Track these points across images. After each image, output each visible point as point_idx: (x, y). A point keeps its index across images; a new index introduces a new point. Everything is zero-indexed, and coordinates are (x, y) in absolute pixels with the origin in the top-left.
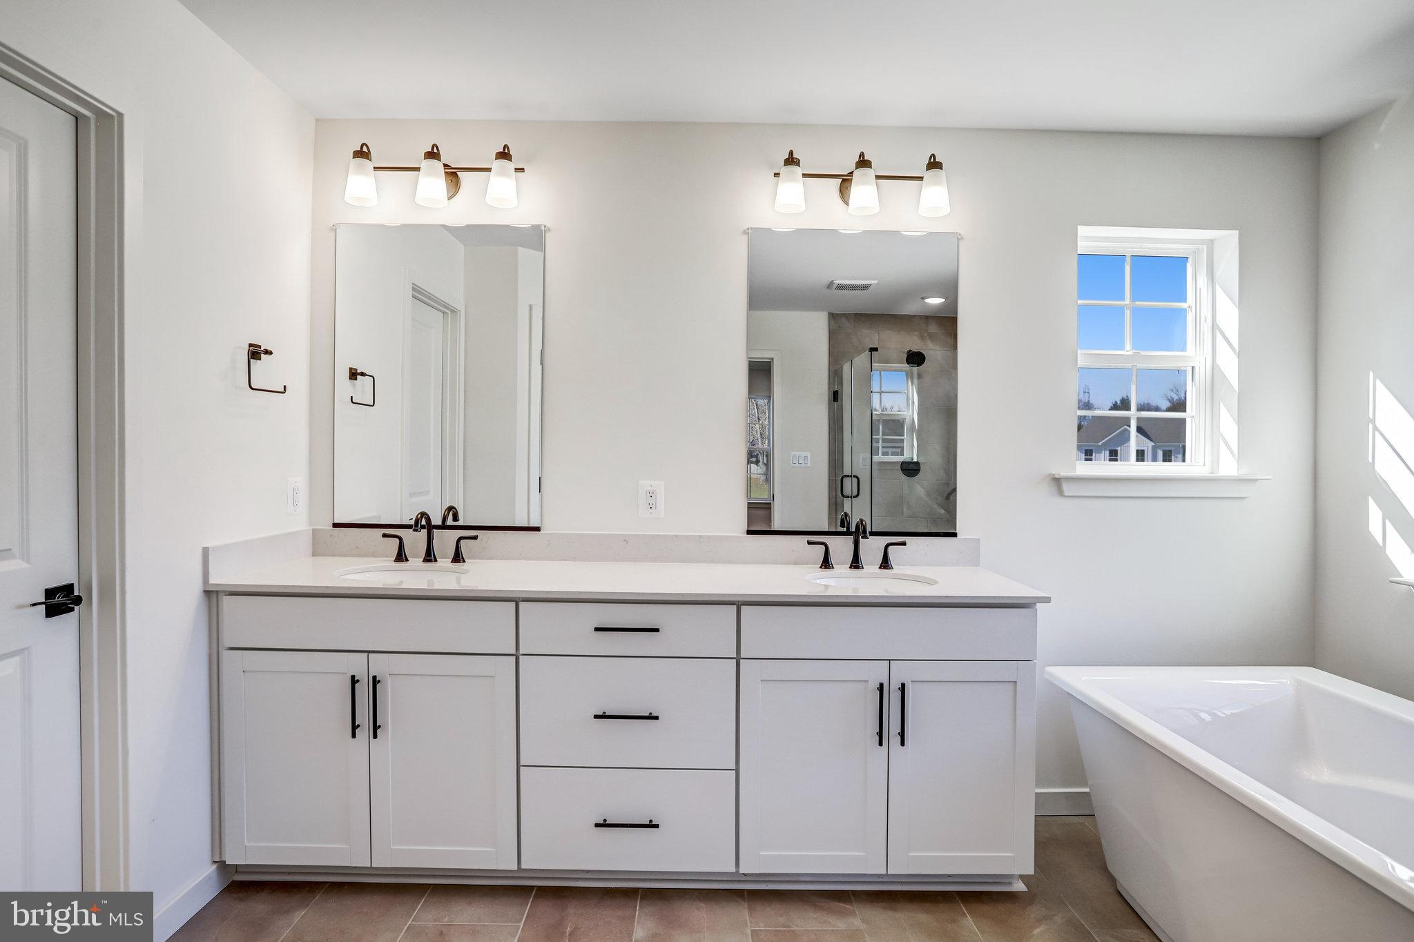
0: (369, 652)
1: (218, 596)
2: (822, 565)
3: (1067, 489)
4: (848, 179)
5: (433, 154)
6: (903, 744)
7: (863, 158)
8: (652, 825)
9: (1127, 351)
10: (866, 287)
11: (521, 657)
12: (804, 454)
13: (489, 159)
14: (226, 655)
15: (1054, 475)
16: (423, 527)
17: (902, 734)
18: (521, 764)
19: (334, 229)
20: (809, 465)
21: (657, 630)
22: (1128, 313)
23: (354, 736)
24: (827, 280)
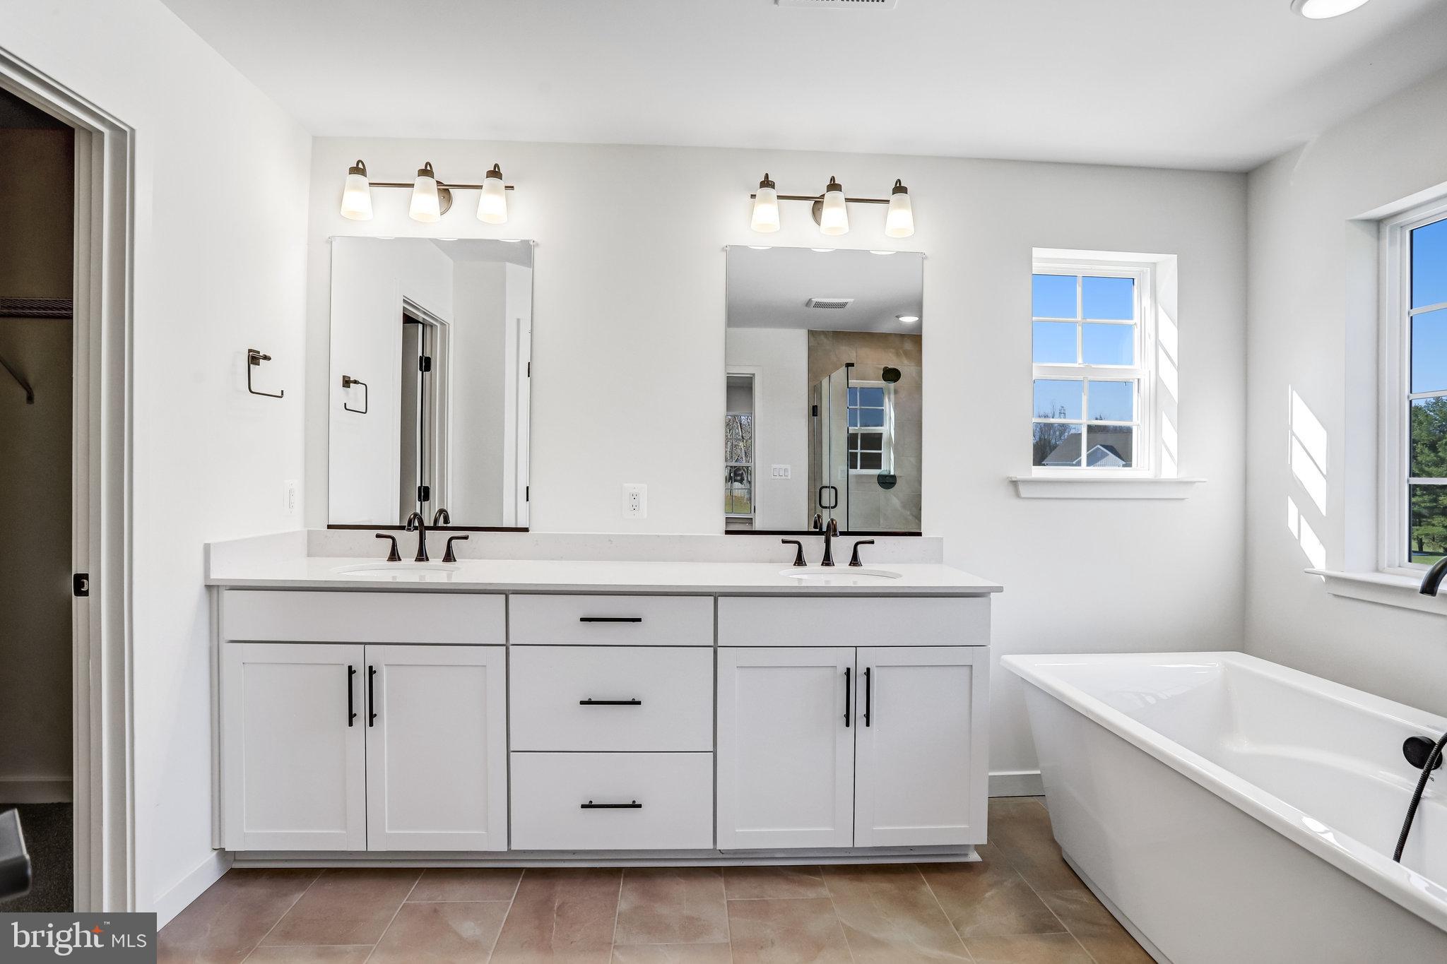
0: (365, 644)
1: (218, 591)
2: (795, 563)
3: (1024, 491)
4: (820, 201)
5: (426, 172)
6: (868, 725)
7: (834, 181)
8: (635, 806)
9: (1079, 364)
10: (843, 305)
11: (511, 647)
12: (783, 466)
13: (479, 177)
14: (227, 649)
15: (1011, 478)
16: (416, 528)
17: (868, 716)
18: (512, 749)
19: (330, 241)
20: (789, 477)
21: (639, 620)
22: (1079, 329)
23: (351, 724)
24: (805, 298)
